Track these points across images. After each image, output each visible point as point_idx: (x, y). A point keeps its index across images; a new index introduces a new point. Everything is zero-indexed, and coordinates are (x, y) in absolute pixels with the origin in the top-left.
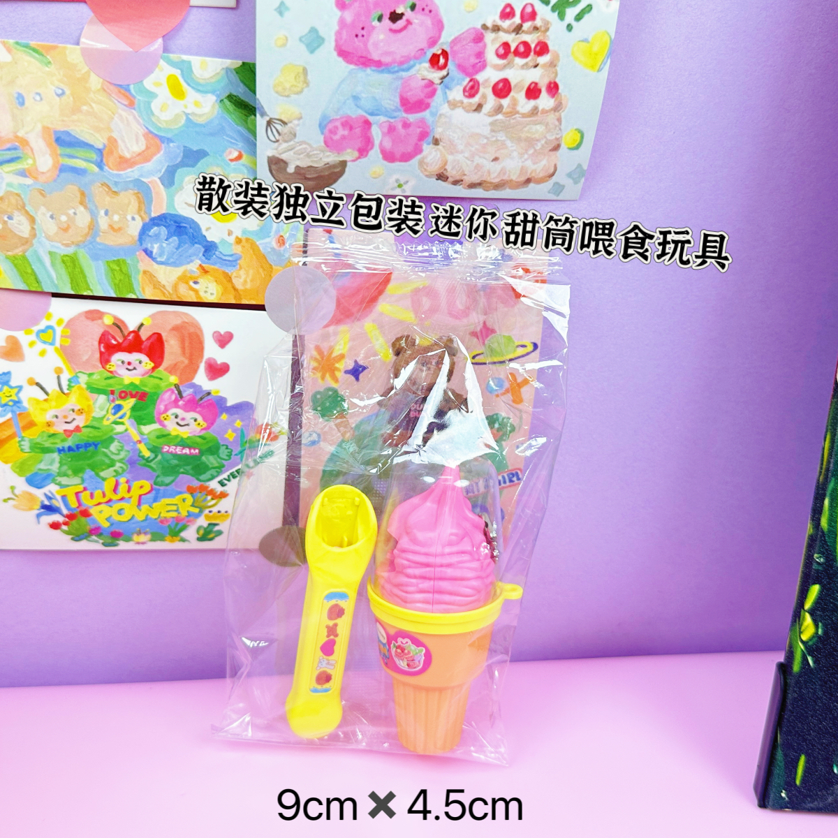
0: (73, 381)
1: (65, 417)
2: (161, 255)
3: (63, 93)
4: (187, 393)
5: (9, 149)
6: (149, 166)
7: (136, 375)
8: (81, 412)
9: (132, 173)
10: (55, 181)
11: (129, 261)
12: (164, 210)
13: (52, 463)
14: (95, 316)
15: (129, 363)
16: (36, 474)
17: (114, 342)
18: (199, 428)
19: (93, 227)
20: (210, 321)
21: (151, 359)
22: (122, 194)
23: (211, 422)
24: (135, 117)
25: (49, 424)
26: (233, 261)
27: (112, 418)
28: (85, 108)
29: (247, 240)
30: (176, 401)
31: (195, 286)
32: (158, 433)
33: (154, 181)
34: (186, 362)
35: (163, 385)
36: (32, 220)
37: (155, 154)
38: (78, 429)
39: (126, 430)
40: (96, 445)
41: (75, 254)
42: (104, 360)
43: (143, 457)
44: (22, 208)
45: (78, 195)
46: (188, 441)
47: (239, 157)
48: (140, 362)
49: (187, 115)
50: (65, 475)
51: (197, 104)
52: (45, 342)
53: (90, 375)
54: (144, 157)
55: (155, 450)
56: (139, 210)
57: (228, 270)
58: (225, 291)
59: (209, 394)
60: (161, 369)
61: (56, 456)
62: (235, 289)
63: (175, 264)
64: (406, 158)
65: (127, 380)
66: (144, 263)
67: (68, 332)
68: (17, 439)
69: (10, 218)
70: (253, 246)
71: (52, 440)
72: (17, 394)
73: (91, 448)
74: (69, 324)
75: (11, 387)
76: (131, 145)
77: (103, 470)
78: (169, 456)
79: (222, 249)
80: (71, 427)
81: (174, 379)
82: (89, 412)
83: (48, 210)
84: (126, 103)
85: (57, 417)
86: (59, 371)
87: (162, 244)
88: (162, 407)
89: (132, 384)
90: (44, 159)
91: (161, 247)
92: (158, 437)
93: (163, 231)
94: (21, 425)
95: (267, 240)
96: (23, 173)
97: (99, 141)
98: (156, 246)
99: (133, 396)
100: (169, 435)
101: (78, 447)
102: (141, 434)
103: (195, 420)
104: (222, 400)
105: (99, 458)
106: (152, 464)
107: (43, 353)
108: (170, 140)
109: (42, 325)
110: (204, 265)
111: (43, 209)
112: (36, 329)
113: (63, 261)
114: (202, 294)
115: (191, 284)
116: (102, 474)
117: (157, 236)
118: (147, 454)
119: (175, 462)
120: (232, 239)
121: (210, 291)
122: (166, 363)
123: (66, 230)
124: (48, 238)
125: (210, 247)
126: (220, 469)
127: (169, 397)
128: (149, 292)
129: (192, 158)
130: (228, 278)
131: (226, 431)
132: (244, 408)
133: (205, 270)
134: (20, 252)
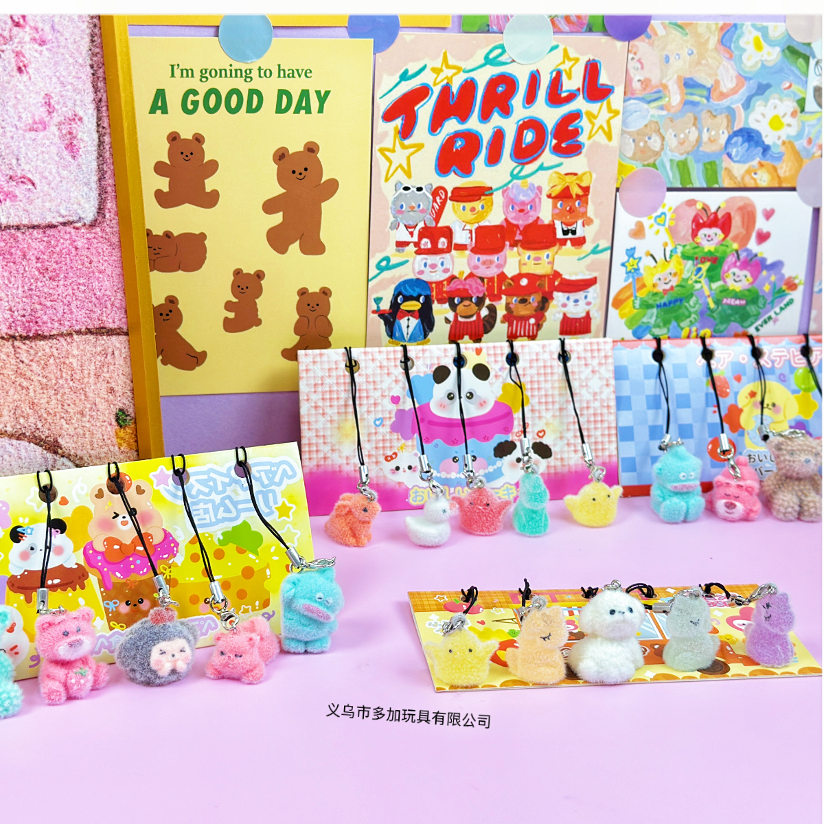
0: (673, 251)
1: (665, 279)
2: (736, 156)
3: (692, 53)
4: (743, 255)
5: (656, 92)
6: (736, 97)
7: (712, 244)
8: (675, 274)
9: (725, 102)
10: (680, 111)
11: (717, 162)
12: (741, 126)
13: (651, 316)
14: (692, 203)
15: (709, 236)
16: (640, 326)
17: (701, 221)
18: (747, 283)
19: (699, 141)
20: (761, 201)
21: (723, 232)
22: (719, 117)
23: (755, 277)
24: (732, 66)
25: (654, 286)
26: (779, 157)
27: (694, 278)
28: (704, 62)
29: (789, 142)
30: (735, 262)
31: (755, 176)
32: (721, 289)
33: (738, 106)
34: (744, 232)
35: (728, 250)
36: (663, 138)
37: (740, 89)
38: (672, 288)
39: (702, 287)
40: (681, 300)
41: (686, 159)
42: (694, 234)
43: (709, 309)
44: (658, 131)
45: (693, 119)
46: (740, 295)
47: (790, 86)
48: (716, 235)
49: (762, 61)
50: (658, 326)
51: (769, 54)
52: (659, 224)
53: (684, 246)
54: (734, 91)
55: (718, 302)
56: (728, 126)
57: (776, 164)
58: (773, 179)
59: (756, 255)
60: (728, 238)
61: (655, 311)
62: (779, 177)
63: (744, 162)
65: (706, 250)
66: (726, 163)
67: (674, 216)
68: (633, 298)
69: (649, 138)
70: (793, 146)
71: (654, 298)
72: (637, 264)
73: (678, 303)
74: (676, 211)
75: (635, 259)
76: (727, 84)
77: (682, 321)
78: (726, 307)
79: (774, 150)
80: (667, 287)
81: (735, 246)
82: (681, 274)
83: (674, 131)
84: (727, 56)
85: (660, 279)
86: (666, 244)
87: (738, 149)
88: (726, 268)
89: (709, 251)
90: (675, 97)
91: (737, 151)
92: (721, 292)
93: (740, 139)
94: (637, 287)
95: (801, 141)
96: (662, 108)
97: (709, 83)
98: (734, 150)
99: (709, 260)
100: (728, 289)
101: (670, 303)
102: (710, 289)
103: (746, 276)
104: (764, 260)
105: (683, 310)
106: (715, 315)
107: (658, 232)
108: (750, 79)
109: (658, 213)
110: (763, 162)
111: (670, 130)
112: (654, 215)
113: (678, 165)
114: (758, 181)
115: (753, 175)
116: (682, 324)
117: (736, 143)
118: (712, 306)
119: (729, 312)
120: (780, 142)
121: (764, 179)
122: (732, 234)
123: (682, 143)
124: (671, 150)
125: (766, 149)
126: (757, 317)
127: (731, 259)
128: (726, 185)
129: (762, 89)
130: (775, 169)
131: (764, 285)
132: (777, 265)
133: (761, 165)
134: (651, 161)
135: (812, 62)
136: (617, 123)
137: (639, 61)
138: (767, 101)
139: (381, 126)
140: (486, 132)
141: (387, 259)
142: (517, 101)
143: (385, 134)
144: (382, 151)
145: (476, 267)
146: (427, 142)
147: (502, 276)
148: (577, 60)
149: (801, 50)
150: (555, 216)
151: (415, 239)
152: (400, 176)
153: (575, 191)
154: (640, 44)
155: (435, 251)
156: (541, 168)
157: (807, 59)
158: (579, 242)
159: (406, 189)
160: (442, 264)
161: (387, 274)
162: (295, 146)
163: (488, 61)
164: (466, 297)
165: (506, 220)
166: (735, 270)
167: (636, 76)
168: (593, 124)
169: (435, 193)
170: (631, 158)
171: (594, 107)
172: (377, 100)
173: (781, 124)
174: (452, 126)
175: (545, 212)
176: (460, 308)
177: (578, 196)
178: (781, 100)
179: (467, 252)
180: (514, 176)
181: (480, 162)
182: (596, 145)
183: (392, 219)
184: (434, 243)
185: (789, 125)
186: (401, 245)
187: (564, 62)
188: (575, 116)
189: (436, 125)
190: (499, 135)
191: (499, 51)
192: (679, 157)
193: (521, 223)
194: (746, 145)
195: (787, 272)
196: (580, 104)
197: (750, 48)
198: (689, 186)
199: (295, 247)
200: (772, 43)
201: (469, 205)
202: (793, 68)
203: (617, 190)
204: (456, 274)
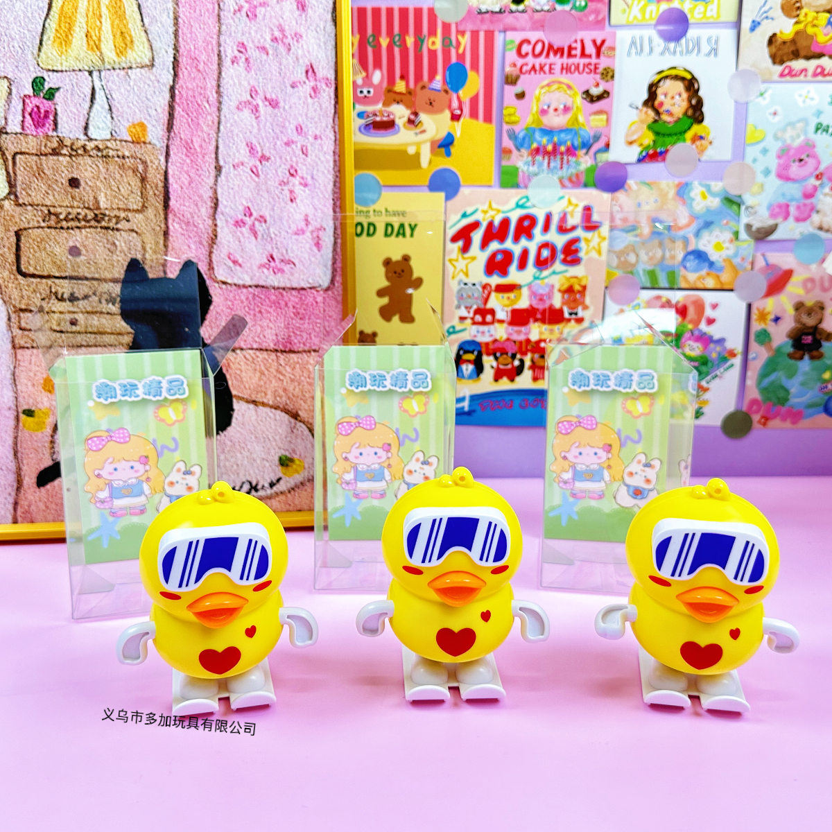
2: (690, 268)
4: (696, 333)
6: (689, 229)
9: (681, 233)
10: (649, 238)
11: (676, 272)
12: (693, 248)
14: (658, 298)
18: (699, 351)
19: (663, 258)
20: (708, 298)
22: (677, 242)
24: (685, 210)
26: (721, 269)
28: (665, 207)
29: (728, 260)
30: (690, 337)
31: (703, 282)
33: (691, 236)
34: (696, 317)
35: (685, 329)
36: (637, 255)
37: (691, 224)
41: (654, 269)
45: (658, 243)
47: (727, 223)
49: (707, 207)
51: (712, 202)
54: (688, 225)
56: (683, 248)
57: (720, 274)
58: (716, 283)
59: (705, 333)
62: (721, 282)
63: (696, 272)
64: (804, 220)
66: (683, 272)
69: (628, 254)
70: (730, 263)
74: (648, 302)
76: (683, 221)
79: (717, 264)
81: (690, 326)
83: (645, 251)
84: (681, 203)
87: (691, 263)
88: (683, 341)
90: (646, 229)
91: (691, 265)
93: (692, 257)
95: (736, 259)
96: (637, 236)
98: (689, 264)
103: (698, 347)
104: (711, 337)
108: (698, 218)
109: (635, 303)
110: (709, 272)
111: (643, 250)
112: (632, 304)
113: (648, 273)
114: (706, 284)
115: (702, 280)
117: (689, 260)
120: (721, 260)
121: (710, 283)
122: (687, 319)
123: (651, 259)
124: (643, 263)
125: (711, 264)
126: (708, 374)
127: (688, 335)
128: (683, 285)
129: (708, 225)
130: (718, 277)
131: (711, 353)
132: (721, 341)
133: (708, 274)
134: (629, 269)
135: (743, 208)
136: (605, 245)
137: (620, 206)
138: (711, 233)
139: (450, 245)
140: (517, 250)
141: (454, 327)
142: (537, 231)
143: (452, 251)
144: (450, 261)
145: (511, 334)
146: (478, 256)
147: (528, 341)
148: (577, 205)
149: (736, 199)
150: (564, 303)
151: (471, 315)
152: (462, 276)
153: (577, 288)
154: (620, 195)
155: (484, 323)
156: (554, 273)
157: (739, 205)
158: (580, 321)
159: (466, 284)
160: (489, 331)
161: (453, 337)
162: (396, 257)
163: (518, 206)
164: (504, 352)
165: (531, 306)
166: (691, 343)
167: (618, 216)
168: (588, 246)
169: (484, 287)
170: (615, 268)
171: (589, 235)
172: (447, 230)
173: (722, 248)
174: (494, 246)
175: (557, 302)
176: (501, 360)
177: (579, 292)
178: (721, 232)
179: (505, 325)
180: (536, 278)
181: (513, 268)
182: (590, 260)
183: (456, 302)
184: (484, 318)
185: (728, 249)
186: (462, 319)
187: (567, 207)
188: (576, 240)
189: (484, 244)
190: (525, 253)
191: (524, 200)
192: (649, 268)
193: (541, 307)
194: (697, 261)
195: (729, 345)
196: (579, 233)
197: (699, 198)
198: (656, 286)
199: (396, 319)
200: (714, 195)
201: (506, 295)
202: (729, 212)
203: (606, 288)
204: (498, 337)
